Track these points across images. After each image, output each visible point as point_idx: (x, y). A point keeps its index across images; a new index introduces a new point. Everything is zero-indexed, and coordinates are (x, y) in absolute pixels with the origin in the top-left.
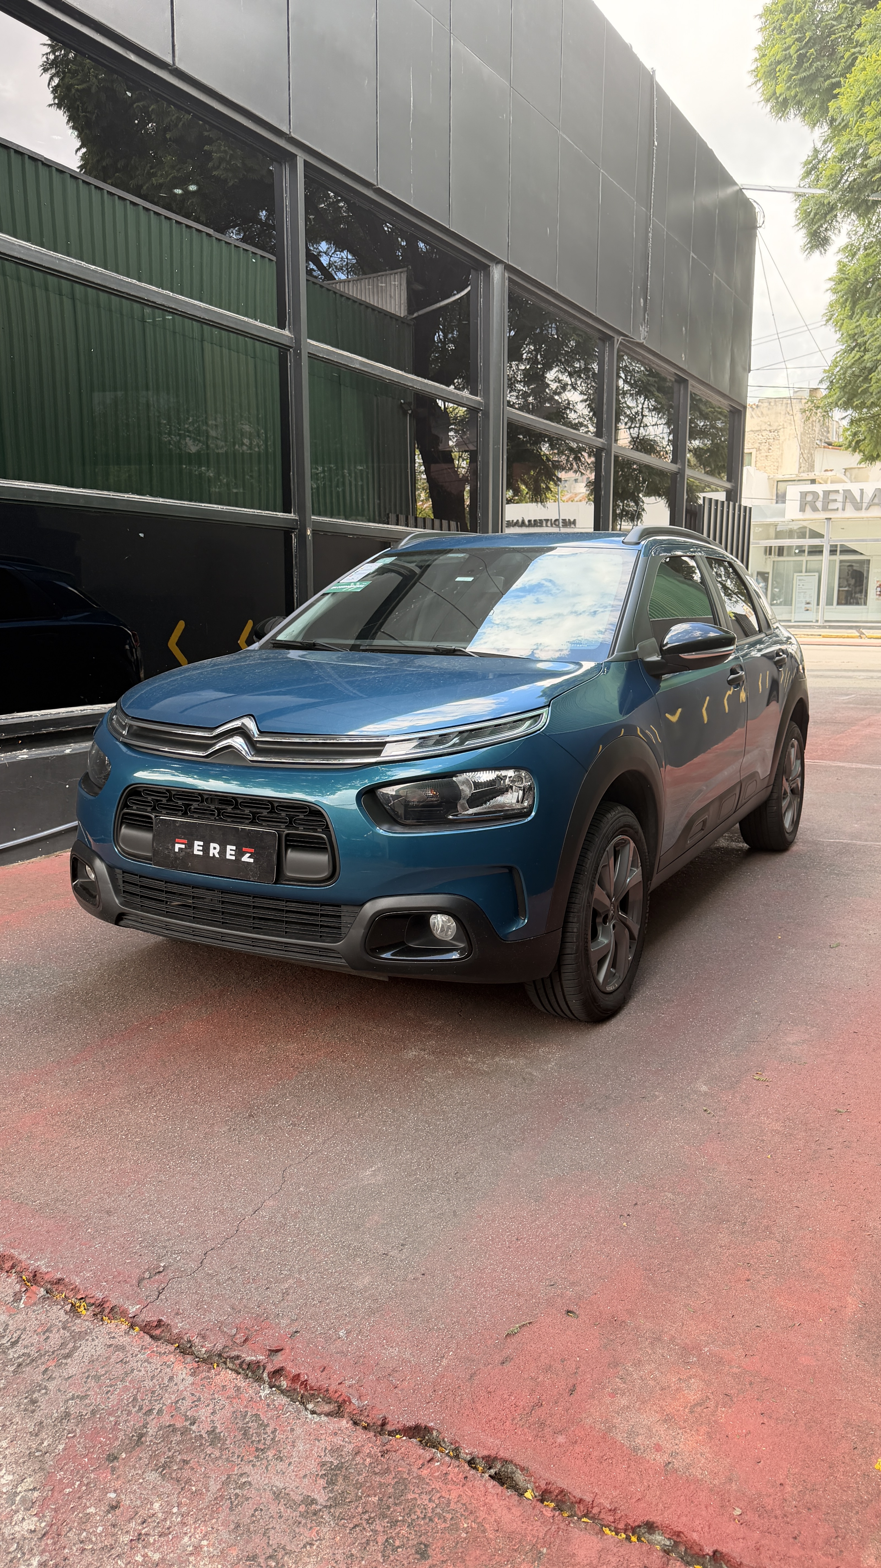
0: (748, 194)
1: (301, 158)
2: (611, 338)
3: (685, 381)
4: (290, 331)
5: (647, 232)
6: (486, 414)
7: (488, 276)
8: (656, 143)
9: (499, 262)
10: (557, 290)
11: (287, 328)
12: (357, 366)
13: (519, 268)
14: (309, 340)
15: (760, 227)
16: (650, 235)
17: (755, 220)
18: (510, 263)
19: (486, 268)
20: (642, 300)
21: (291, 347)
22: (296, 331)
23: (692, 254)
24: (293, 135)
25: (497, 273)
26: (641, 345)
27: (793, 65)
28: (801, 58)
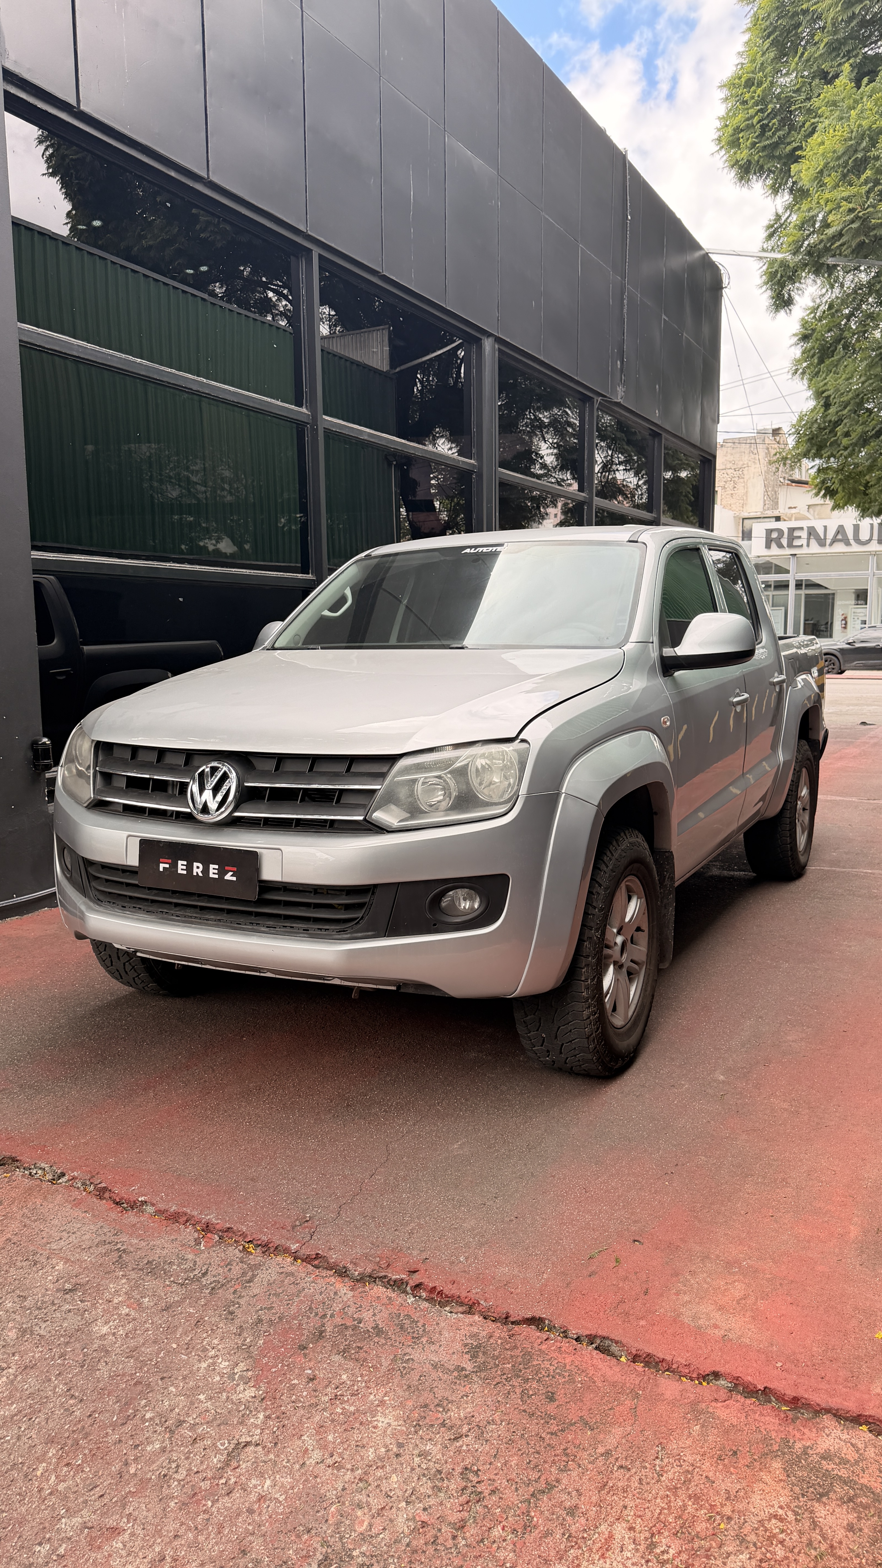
0: (714, 258)
1: (316, 251)
2: (590, 399)
3: (659, 435)
4: (307, 409)
5: (622, 299)
6: (480, 475)
7: (480, 347)
8: (629, 217)
9: (489, 335)
10: (542, 358)
11: (304, 406)
12: (366, 438)
13: (508, 340)
14: (324, 417)
15: (726, 287)
16: (625, 301)
17: (721, 281)
18: (500, 336)
19: (478, 341)
20: (619, 362)
21: (308, 423)
22: (313, 408)
23: (664, 317)
24: (309, 233)
25: (488, 345)
26: (618, 404)
27: (757, 134)
28: (764, 128)
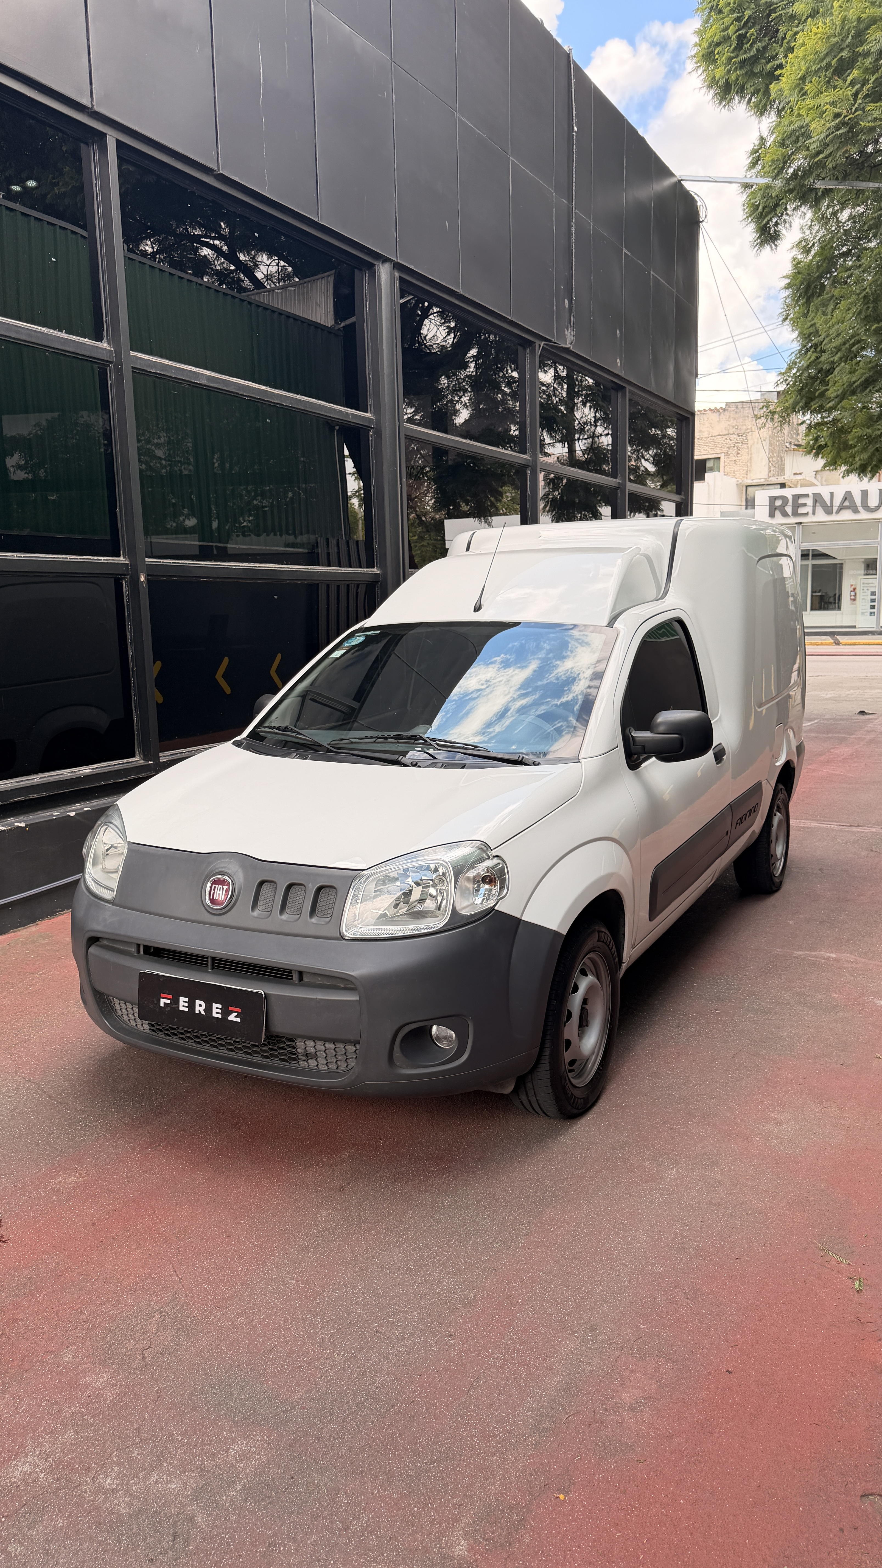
0: (688, 185)
1: (112, 138)
2: (531, 344)
3: (622, 388)
4: (109, 343)
5: (570, 227)
6: (378, 433)
7: (373, 276)
8: (576, 129)
9: (386, 260)
10: (461, 291)
11: (105, 339)
13: (412, 267)
14: (133, 353)
15: (703, 221)
16: (573, 229)
17: (697, 214)
18: (399, 261)
19: (371, 267)
20: (566, 301)
23: (624, 250)
24: (96, 108)
25: (384, 272)
26: (567, 350)
27: (733, 47)
28: (741, 39)
